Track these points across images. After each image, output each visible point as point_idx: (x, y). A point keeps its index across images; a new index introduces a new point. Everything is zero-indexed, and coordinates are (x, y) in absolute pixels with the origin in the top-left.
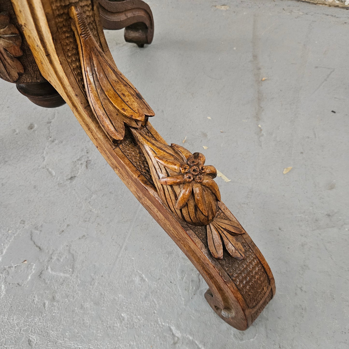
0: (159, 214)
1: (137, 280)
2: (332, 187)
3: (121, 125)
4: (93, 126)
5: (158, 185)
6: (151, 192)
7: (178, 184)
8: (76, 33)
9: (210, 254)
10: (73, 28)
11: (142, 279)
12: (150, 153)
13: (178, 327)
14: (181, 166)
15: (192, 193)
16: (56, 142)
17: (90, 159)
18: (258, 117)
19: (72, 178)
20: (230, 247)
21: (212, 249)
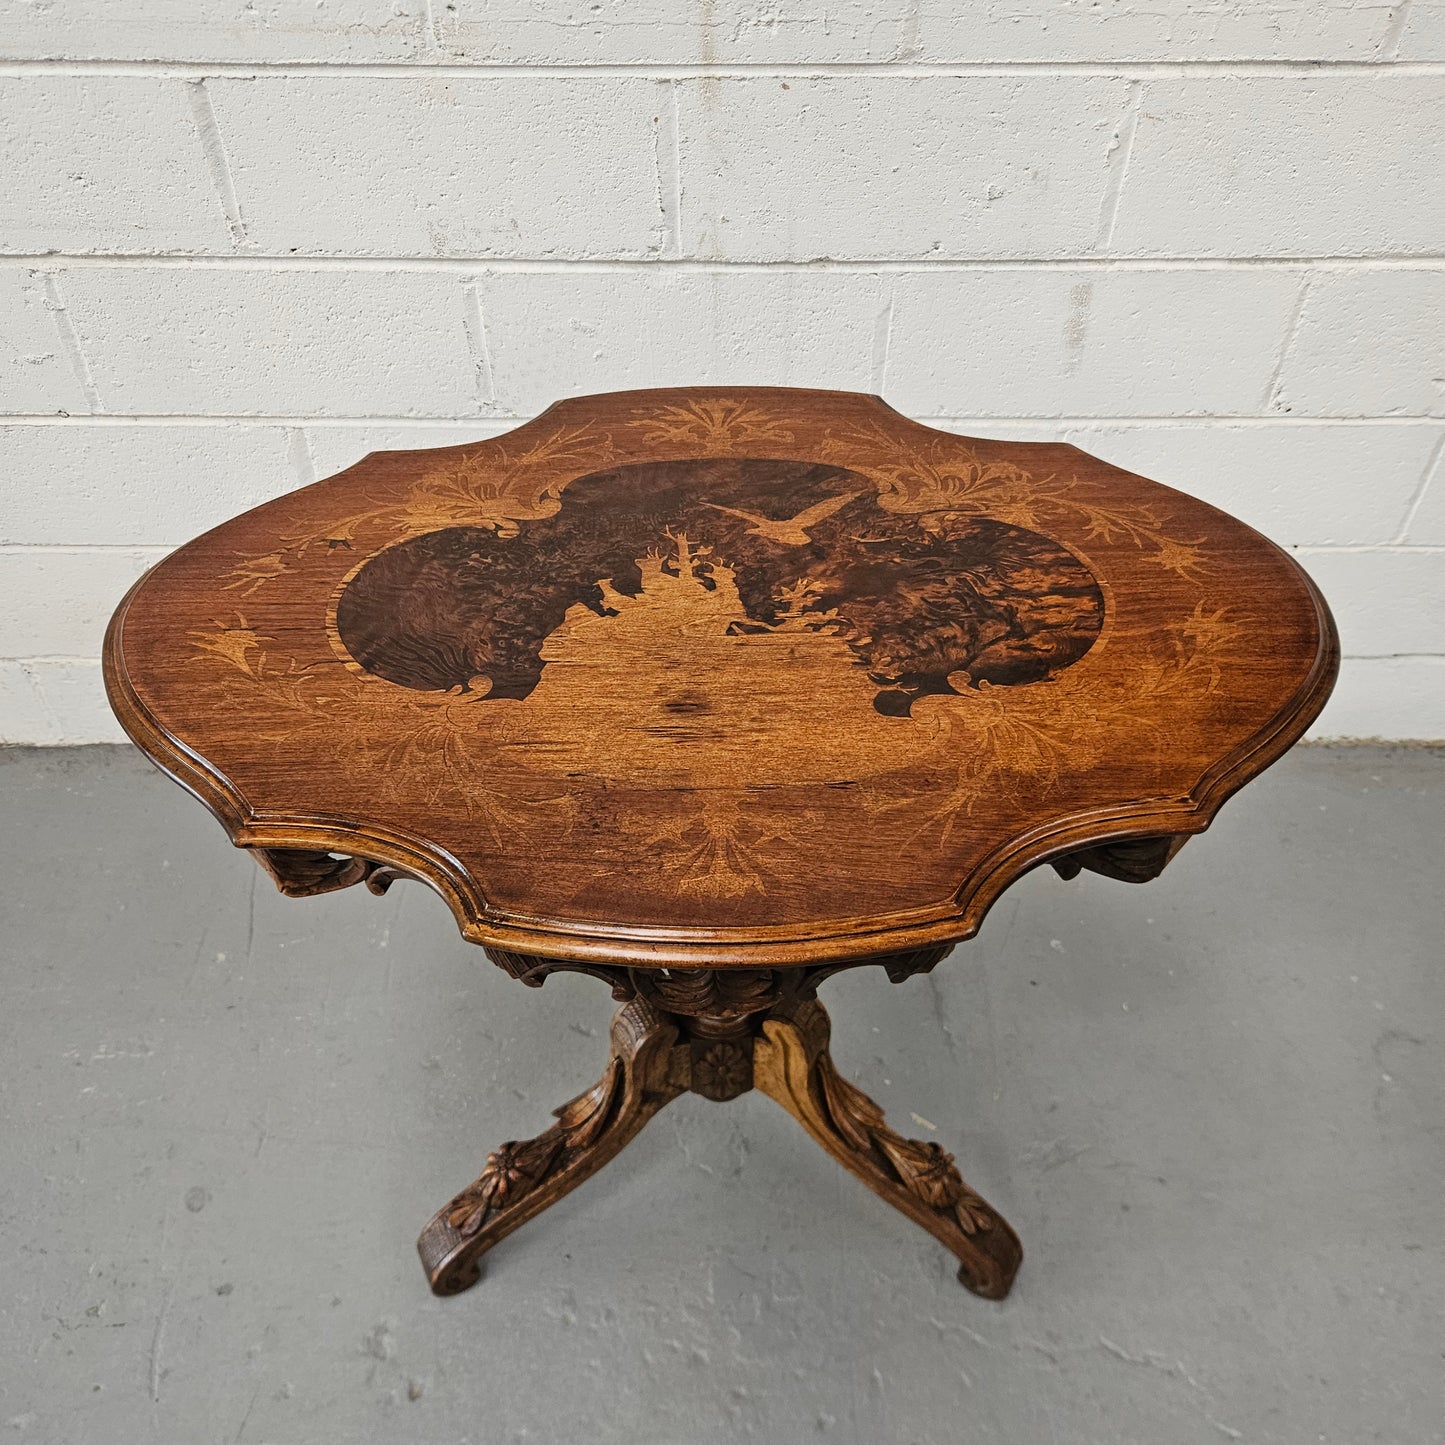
0: (908, 1206)
1: (877, 1281)
2: (1053, 1108)
3: (866, 1136)
4: (832, 1137)
5: (910, 1182)
6: (900, 1188)
7: (931, 1180)
8: (821, 1071)
9: (965, 1233)
10: (819, 1066)
11: (882, 1281)
12: (896, 1155)
13: (938, 1318)
14: (929, 1162)
15: (944, 1186)
16: (685, 1120)
17: (745, 1136)
18: (939, 1014)
19: (738, 1172)
20: (981, 1222)
21: (965, 1227)
